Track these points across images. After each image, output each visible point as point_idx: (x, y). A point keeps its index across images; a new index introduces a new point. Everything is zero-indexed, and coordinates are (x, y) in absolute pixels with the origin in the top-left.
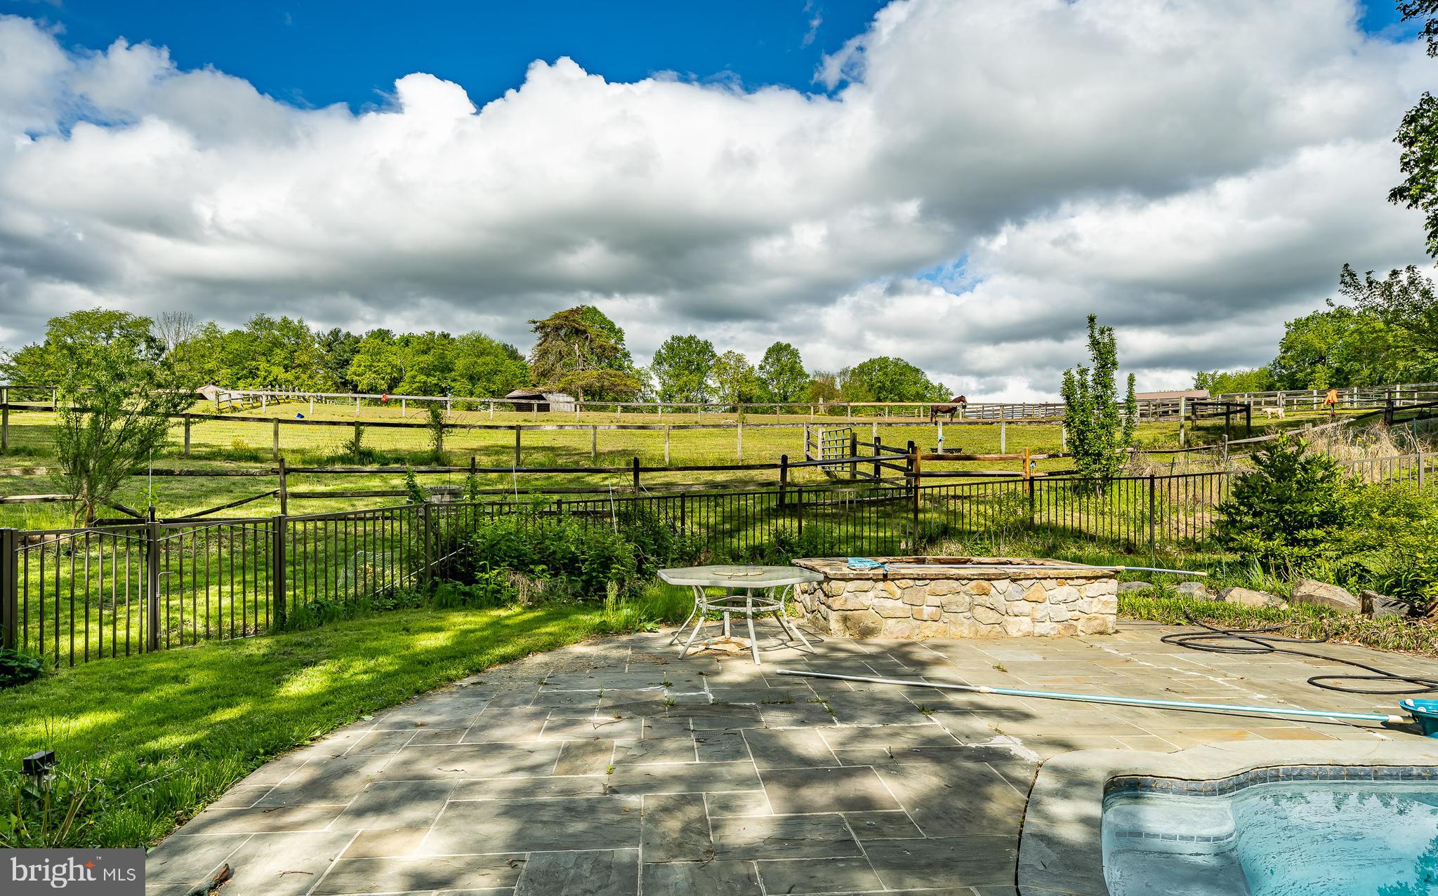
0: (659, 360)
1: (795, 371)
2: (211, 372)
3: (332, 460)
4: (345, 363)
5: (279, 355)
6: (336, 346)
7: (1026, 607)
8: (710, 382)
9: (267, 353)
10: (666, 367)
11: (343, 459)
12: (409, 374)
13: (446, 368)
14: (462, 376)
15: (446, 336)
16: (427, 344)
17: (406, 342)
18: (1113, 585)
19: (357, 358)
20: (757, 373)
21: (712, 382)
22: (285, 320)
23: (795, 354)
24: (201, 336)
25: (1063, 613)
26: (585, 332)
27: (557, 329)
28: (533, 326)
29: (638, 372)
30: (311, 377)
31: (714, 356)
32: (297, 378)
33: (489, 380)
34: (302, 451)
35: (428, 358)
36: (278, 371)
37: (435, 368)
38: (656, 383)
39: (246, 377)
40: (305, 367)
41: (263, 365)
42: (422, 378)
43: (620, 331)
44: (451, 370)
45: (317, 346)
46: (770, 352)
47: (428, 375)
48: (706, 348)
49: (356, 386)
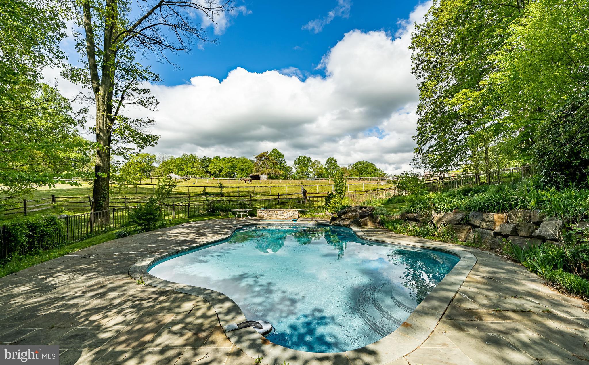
0: (295, 163)
1: (335, 166)
2: (172, 169)
3: (200, 194)
4: (207, 166)
5: (190, 164)
6: (205, 161)
7: (283, 215)
8: (310, 169)
9: (187, 164)
10: (297, 165)
11: (202, 194)
12: (224, 169)
13: (234, 167)
14: (239, 169)
15: (235, 158)
16: (229, 160)
17: (224, 160)
18: (297, 212)
19: (210, 164)
20: (324, 166)
21: (311, 169)
22: (191, 154)
23: (335, 160)
24: (169, 159)
25: (289, 215)
26: (268, 158)
27: (261, 158)
28: (254, 157)
29: (289, 167)
30: (198, 170)
31: (312, 162)
32: (194, 171)
33: (246, 170)
34: (194, 193)
35: (230, 164)
36: (189, 169)
37: (232, 167)
38: (294, 170)
39: (181, 171)
40: (196, 167)
41: (185, 167)
42: (228, 170)
43: (283, 155)
44: (236, 167)
45: (200, 161)
46: (328, 160)
47: (230, 169)
48: (309, 160)
49: (210, 172)
